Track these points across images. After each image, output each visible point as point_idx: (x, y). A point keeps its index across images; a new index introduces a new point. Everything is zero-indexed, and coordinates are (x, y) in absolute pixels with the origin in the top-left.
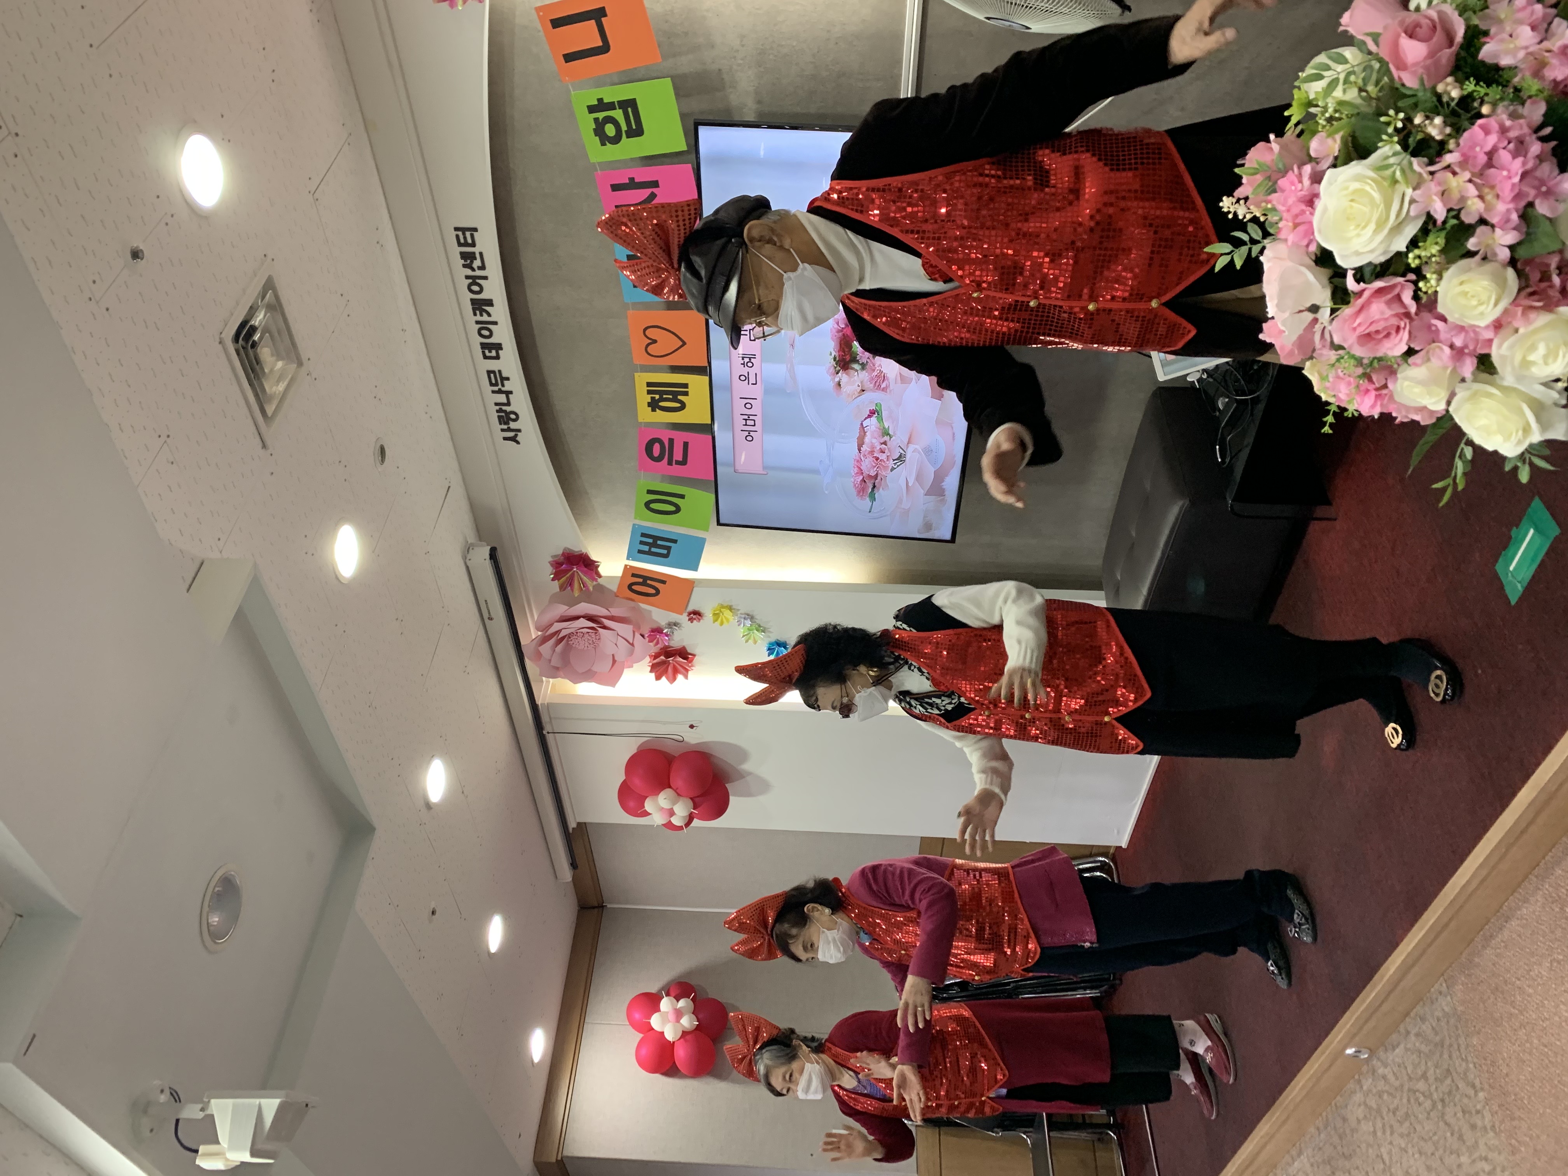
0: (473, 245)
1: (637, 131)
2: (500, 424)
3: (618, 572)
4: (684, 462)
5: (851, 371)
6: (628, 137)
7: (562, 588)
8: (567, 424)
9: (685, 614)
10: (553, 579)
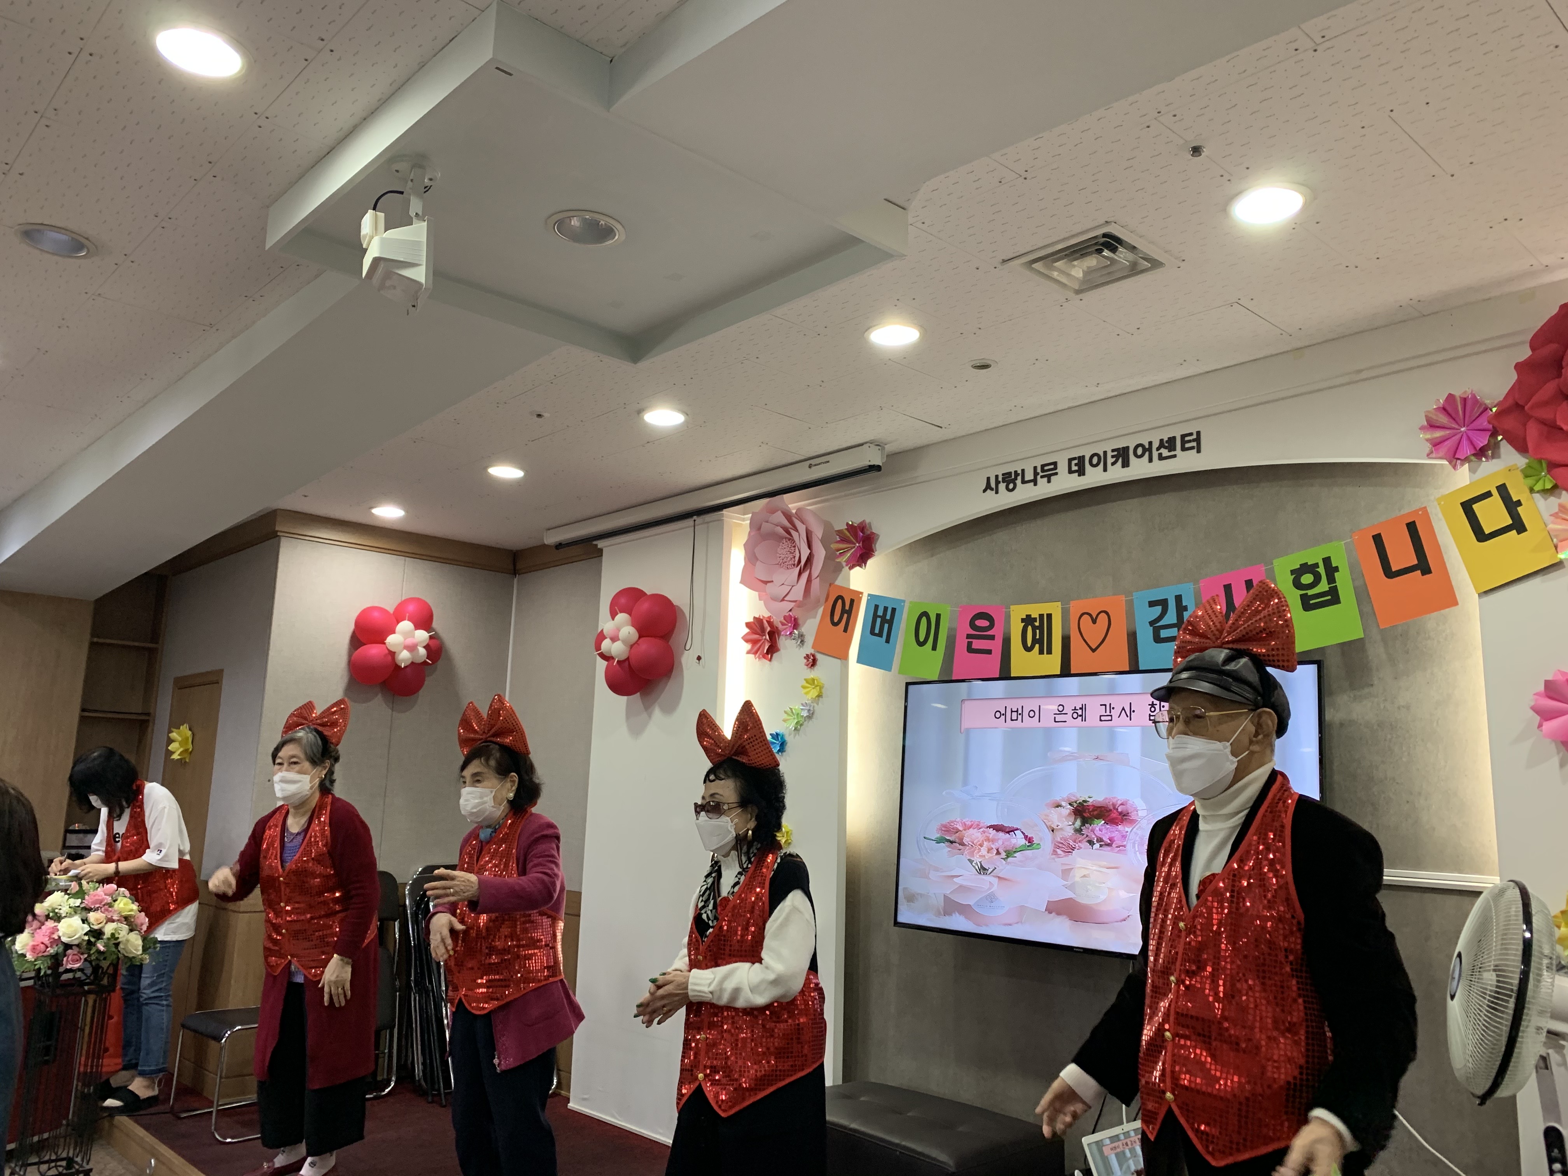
0: (1183, 449)
1: (1308, 604)
2: (1003, 475)
3: (854, 586)
4: (970, 650)
5: (1072, 818)
6: (1301, 596)
7: (839, 532)
8: (1002, 536)
9: (812, 651)
10: (848, 524)
